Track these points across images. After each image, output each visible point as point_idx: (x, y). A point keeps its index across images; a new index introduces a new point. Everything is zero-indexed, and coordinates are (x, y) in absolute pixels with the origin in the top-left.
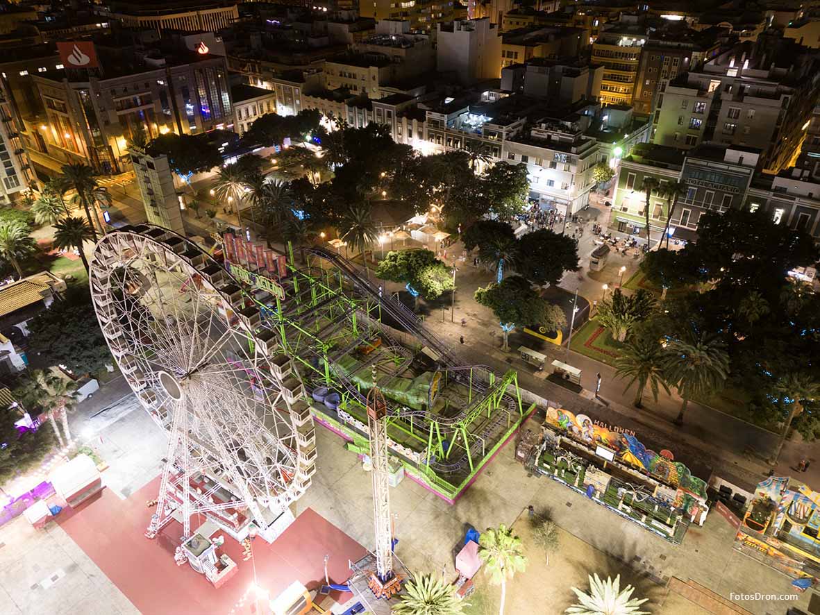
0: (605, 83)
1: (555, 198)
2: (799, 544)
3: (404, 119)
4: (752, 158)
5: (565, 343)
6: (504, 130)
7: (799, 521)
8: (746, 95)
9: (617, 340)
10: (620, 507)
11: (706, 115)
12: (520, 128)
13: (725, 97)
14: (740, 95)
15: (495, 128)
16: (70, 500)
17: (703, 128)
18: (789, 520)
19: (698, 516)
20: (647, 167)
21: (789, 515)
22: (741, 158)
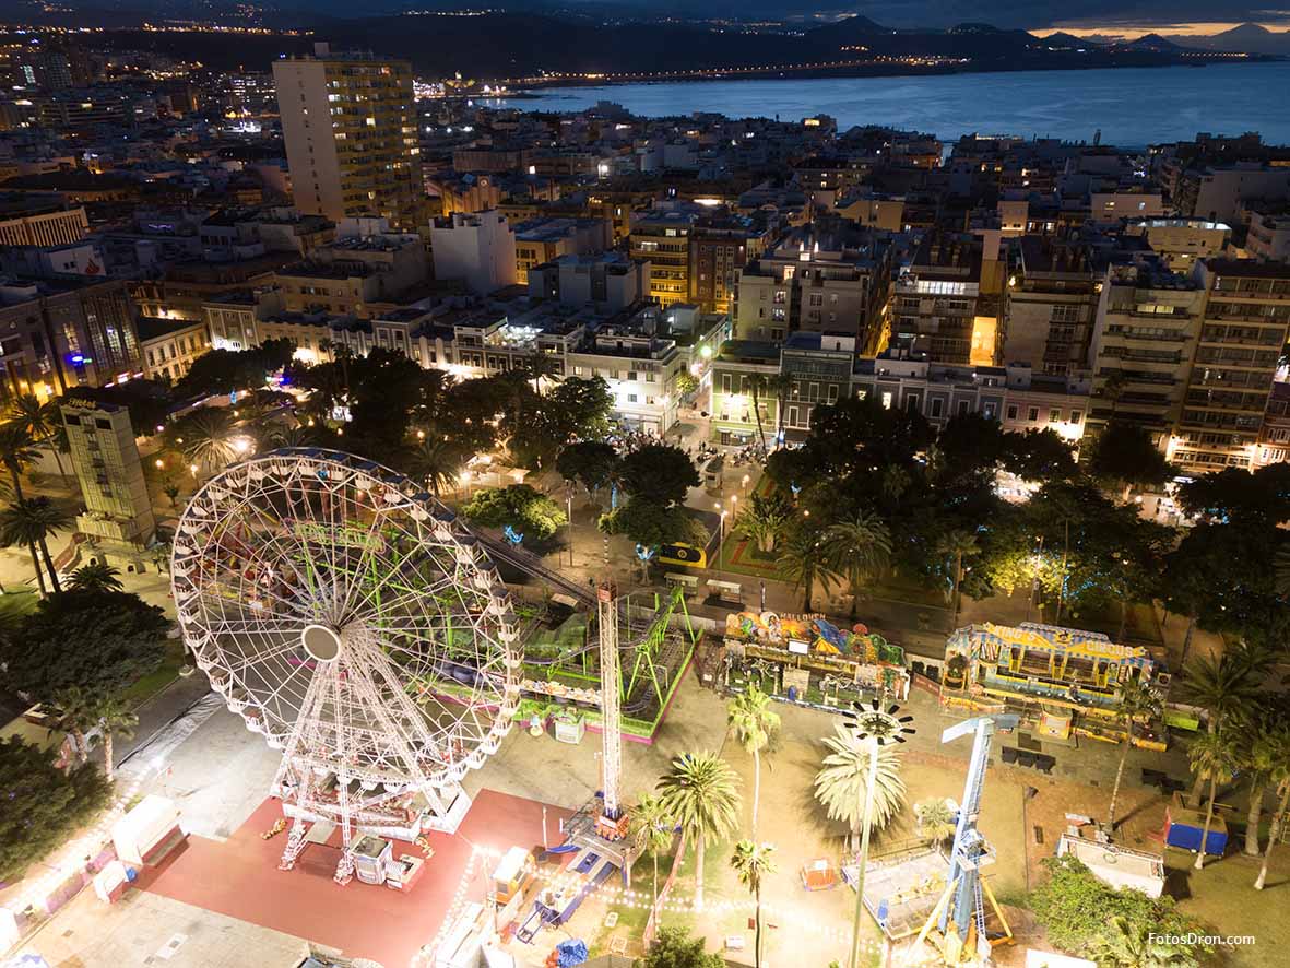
0: (653, 281)
1: (642, 416)
2: (996, 686)
3: (423, 340)
4: (848, 343)
5: (710, 564)
6: (565, 340)
7: (991, 662)
8: (824, 279)
9: (765, 552)
10: (826, 702)
11: (788, 303)
12: (582, 337)
13: (806, 283)
14: (818, 280)
15: (552, 338)
16: (146, 858)
17: (787, 319)
18: (984, 664)
19: (901, 690)
20: (742, 365)
21: (982, 659)
22: (838, 344)
